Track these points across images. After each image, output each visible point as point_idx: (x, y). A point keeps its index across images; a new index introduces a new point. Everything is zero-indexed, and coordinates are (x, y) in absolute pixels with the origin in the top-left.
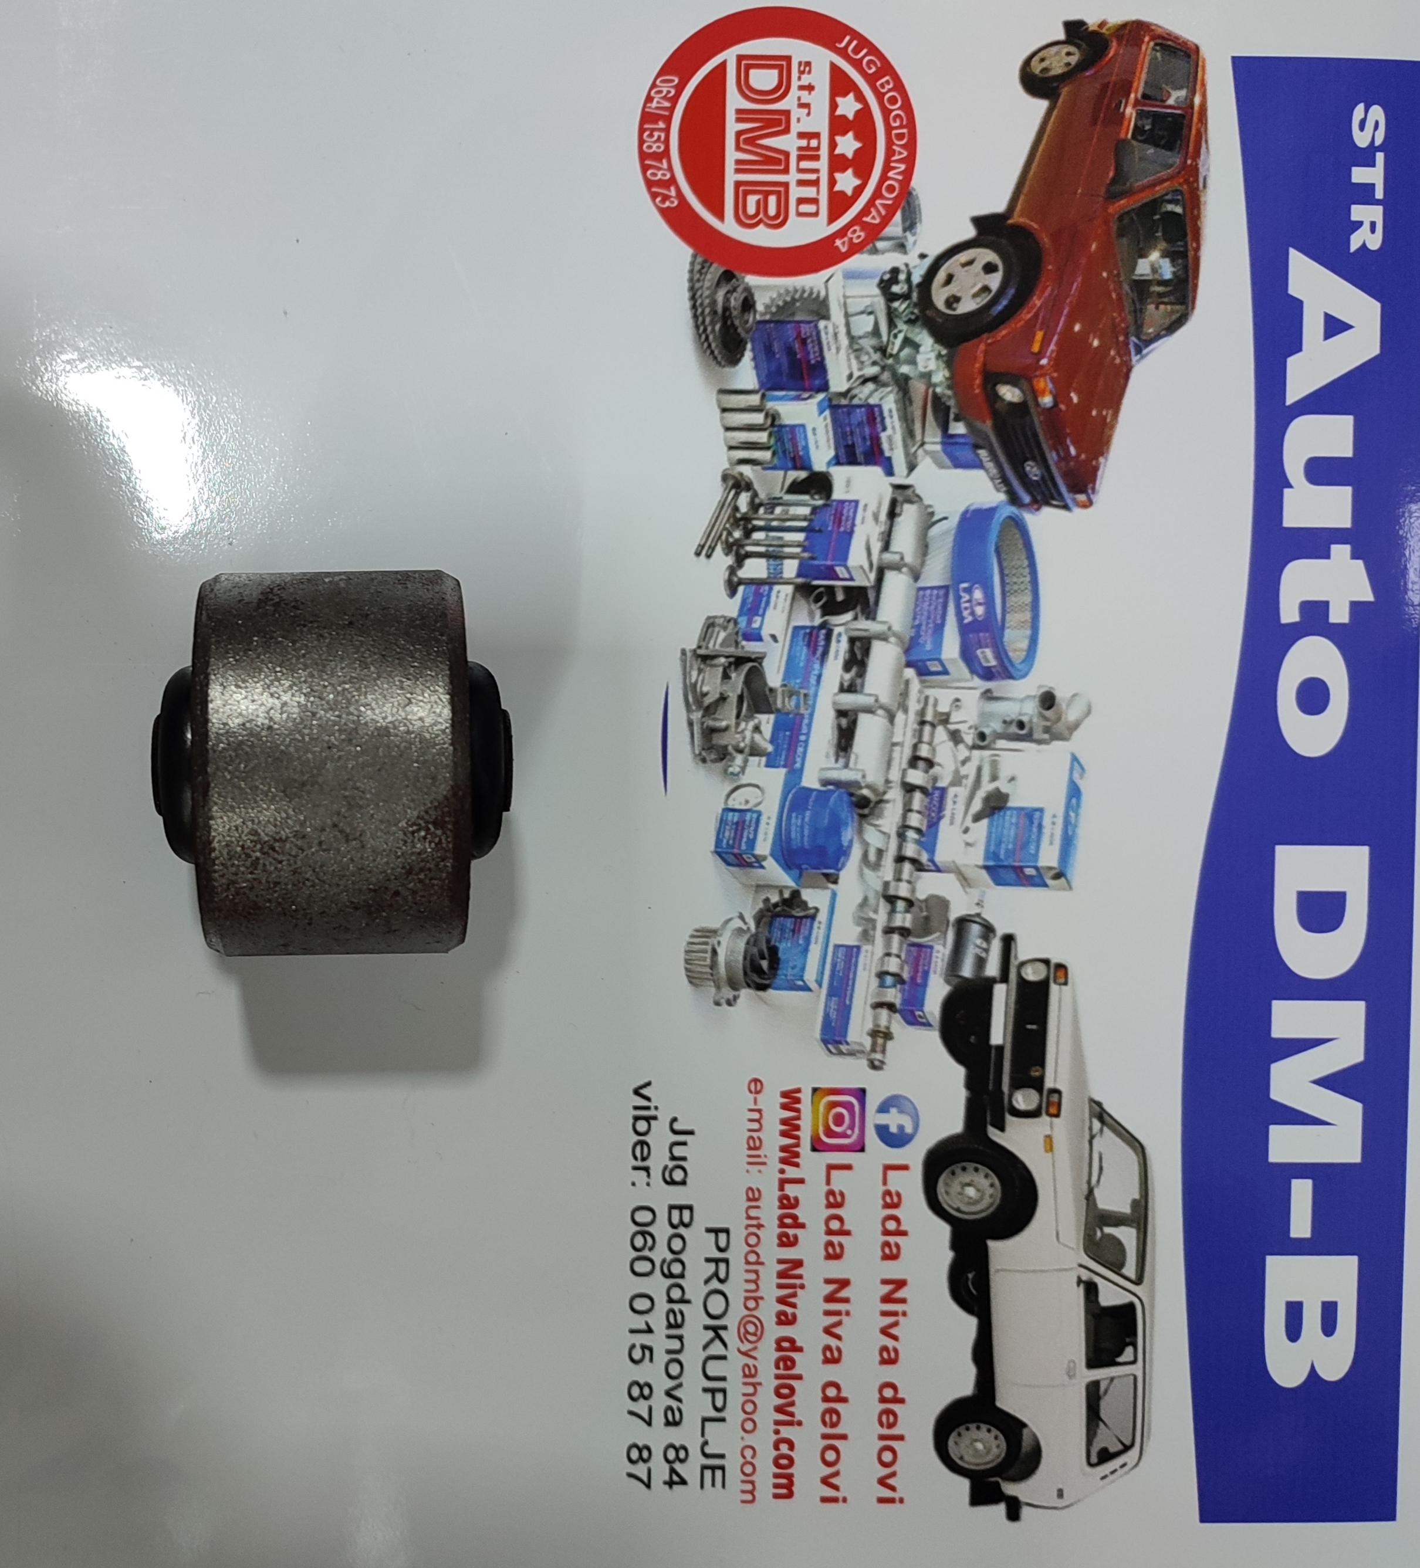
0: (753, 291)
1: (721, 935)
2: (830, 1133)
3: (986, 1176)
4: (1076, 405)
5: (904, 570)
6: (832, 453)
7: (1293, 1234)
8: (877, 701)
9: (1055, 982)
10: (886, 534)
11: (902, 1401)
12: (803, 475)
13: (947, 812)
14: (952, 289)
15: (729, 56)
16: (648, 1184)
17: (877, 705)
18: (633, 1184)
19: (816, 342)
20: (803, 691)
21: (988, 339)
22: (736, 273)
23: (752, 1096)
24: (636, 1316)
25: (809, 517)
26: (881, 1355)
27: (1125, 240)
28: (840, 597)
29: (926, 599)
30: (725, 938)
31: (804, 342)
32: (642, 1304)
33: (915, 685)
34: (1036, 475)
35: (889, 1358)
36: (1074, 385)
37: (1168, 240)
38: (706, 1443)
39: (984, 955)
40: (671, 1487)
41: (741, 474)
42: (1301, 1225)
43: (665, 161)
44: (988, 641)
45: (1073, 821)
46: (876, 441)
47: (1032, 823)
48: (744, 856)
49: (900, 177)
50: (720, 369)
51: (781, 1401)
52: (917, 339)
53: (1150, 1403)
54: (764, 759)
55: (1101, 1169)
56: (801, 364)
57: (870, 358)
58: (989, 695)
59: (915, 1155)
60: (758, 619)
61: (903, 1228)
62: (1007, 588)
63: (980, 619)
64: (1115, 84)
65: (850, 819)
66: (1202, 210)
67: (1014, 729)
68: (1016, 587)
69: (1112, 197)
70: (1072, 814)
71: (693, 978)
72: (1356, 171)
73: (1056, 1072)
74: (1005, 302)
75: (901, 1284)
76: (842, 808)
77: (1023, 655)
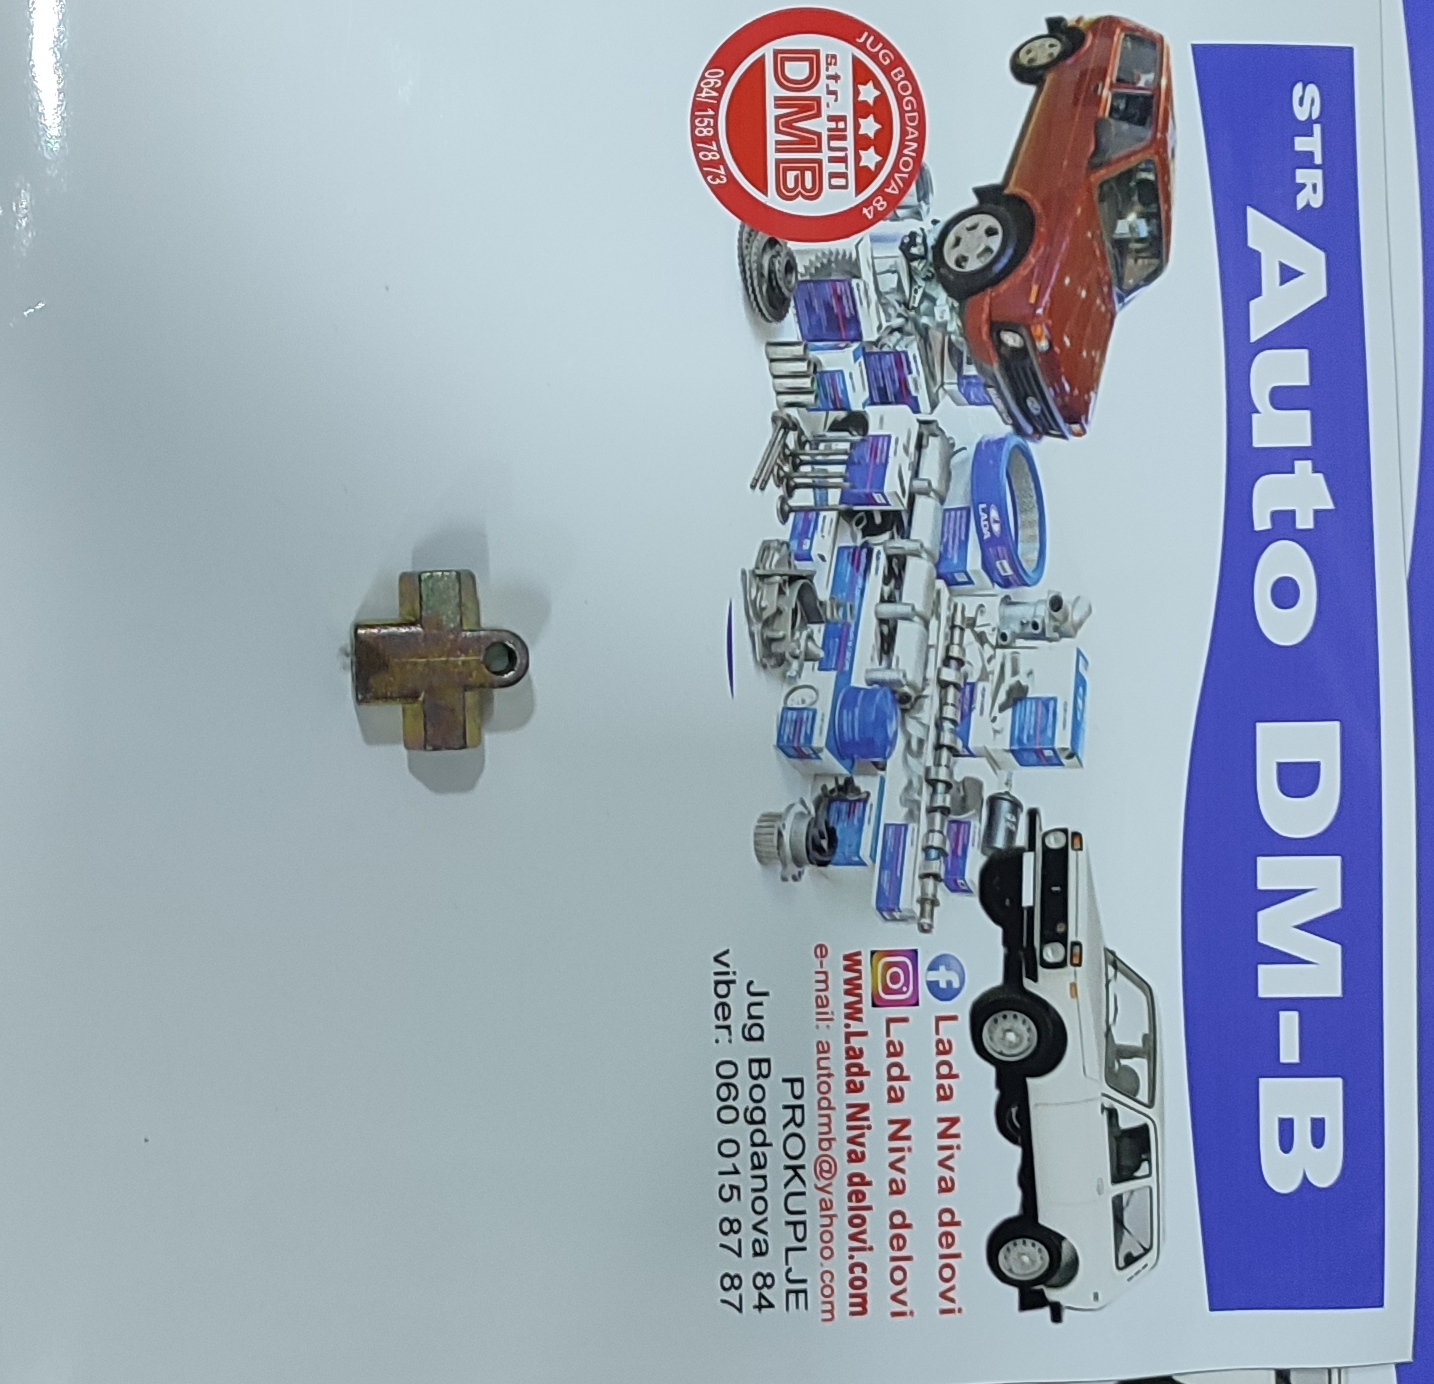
0: (795, 254)
1: (785, 819)
2: (887, 989)
3: (1024, 1022)
4: (1069, 348)
5: (932, 494)
6: (867, 394)
7: (1284, 1059)
8: (913, 608)
9: (1073, 848)
10: (916, 462)
11: (958, 1224)
12: (842, 414)
13: (977, 705)
14: (960, 250)
15: (767, 51)
16: (730, 1041)
17: (914, 613)
18: (717, 1041)
19: (850, 299)
20: (849, 603)
21: (992, 292)
22: (779, 240)
23: (818, 960)
24: (725, 1159)
25: (848, 452)
26: (940, 1184)
27: (1105, 204)
28: (878, 520)
29: (952, 519)
30: (789, 822)
31: (839, 299)
32: (729, 1148)
33: (945, 594)
34: (1036, 409)
35: (946, 1187)
36: (1067, 330)
37: (1144, 204)
38: (789, 1270)
39: (1013, 828)
40: (760, 1310)
41: (789, 416)
42: (1290, 1052)
43: (714, 144)
44: (1005, 553)
45: (1081, 707)
46: (904, 383)
47: (1048, 710)
48: (803, 749)
49: (914, 154)
50: (768, 324)
51: (855, 1230)
52: (934, 294)
53: (1163, 1210)
54: (817, 664)
55: (1116, 1009)
56: (838, 317)
57: (896, 310)
58: (1008, 600)
59: (962, 1006)
60: (808, 542)
61: (954, 1072)
62: (1018, 508)
63: (997, 535)
64: (1093, 70)
65: (894, 713)
66: (1171, 177)
67: (1030, 629)
68: (1025, 508)
69: (1094, 167)
70: (1080, 702)
71: (762, 858)
72: (1298, 140)
73: (1077, 927)
74: (1004, 261)
75: (954, 1121)
76: (887, 704)
77: (1034, 565)
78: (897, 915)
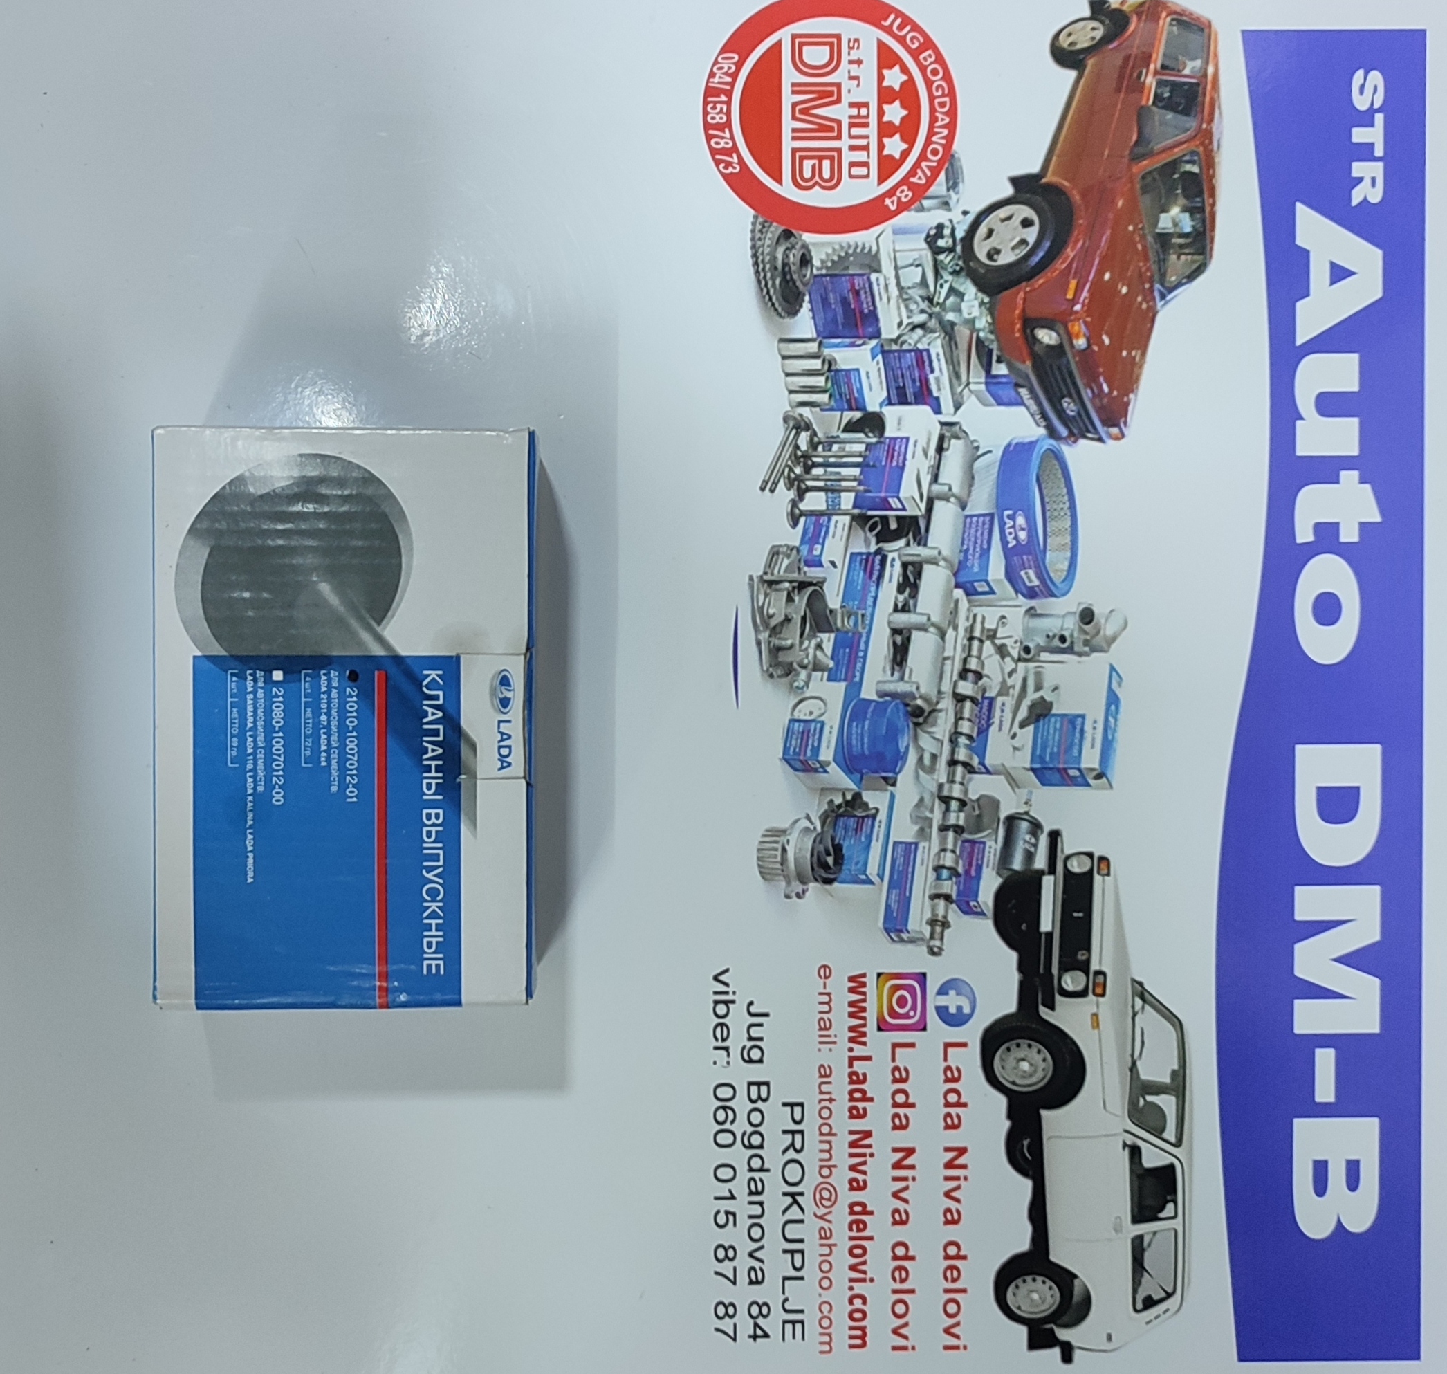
0: (811, 247)
1: (790, 834)
2: (893, 1014)
3: (1039, 1052)
4: (1109, 346)
5: (952, 499)
6: (885, 394)
7: (1318, 1099)
8: (929, 619)
9: (1099, 873)
10: (936, 466)
11: (964, 1258)
12: (857, 415)
13: (996, 720)
14: (993, 242)
15: (784, 35)
16: (728, 1063)
17: (929, 623)
18: (715, 1063)
19: (869, 293)
20: (860, 612)
21: (1026, 287)
22: (794, 231)
23: (822, 981)
24: (720, 1184)
25: (863, 454)
26: (945, 1216)
27: (1148, 196)
28: (893, 526)
29: (973, 526)
30: (793, 837)
31: (857, 293)
32: (725, 1173)
33: (964, 604)
34: (1072, 411)
35: (952, 1219)
36: (1106, 328)
37: (1187, 197)
38: (786, 1300)
39: (1032, 849)
40: (755, 1340)
41: (801, 415)
42: (1325, 1090)
43: (727, 131)
44: (1032, 563)
45: (1113, 726)
46: (925, 383)
47: (1075, 728)
48: (810, 762)
49: (943, 142)
50: (781, 320)
51: (855, 1261)
52: (962, 289)
53: (1189, 1254)
54: (826, 674)
55: (1143, 1043)
56: (855, 314)
57: (918, 306)
58: (1032, 611)
59: (973, 1033)
60: (818, 547)
61: (963, 1101)
62: (1048, 514)
63: (1023, 543)
64: (1136, 57)
65: (906, 728)
66: (1217, 170)
68: (1056, 514)
69: (1136, 158)
70: (1111, 720)
71: (765, 874)
72: (1355, 131)
73: (1101, 956)
74: (1041, 254)
75: (962, 1151)
76: (899, 718)
77: (1063, 577)
78: (905, 936)
